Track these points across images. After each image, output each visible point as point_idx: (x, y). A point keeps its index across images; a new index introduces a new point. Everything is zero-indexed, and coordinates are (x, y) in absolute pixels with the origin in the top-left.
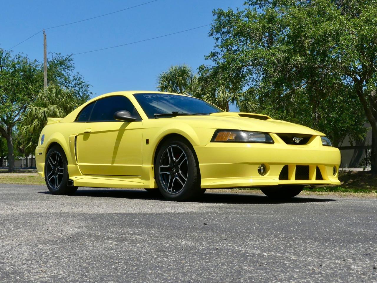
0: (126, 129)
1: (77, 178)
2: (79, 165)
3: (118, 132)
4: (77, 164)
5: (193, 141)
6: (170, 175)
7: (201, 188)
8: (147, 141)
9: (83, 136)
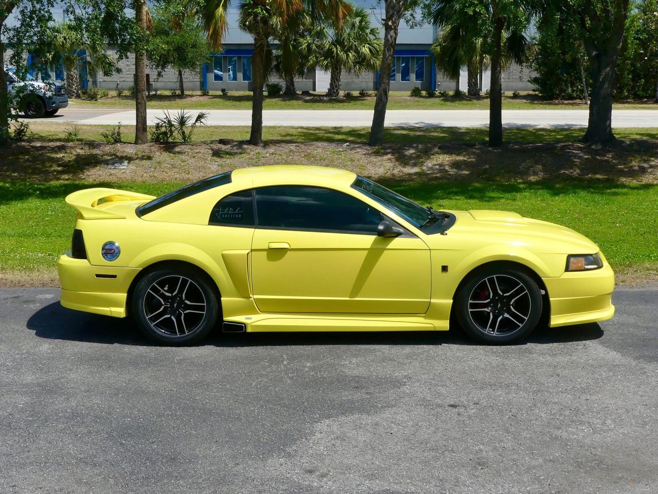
0: (388, 247)
1: (251, 318)
2: (256, 300)
3: (367, 252)
4: (251, 297)
5: (541, 271)
6: (491, 313)
7: (551, 327)
8: (445, 269)
9: (265, 253)
